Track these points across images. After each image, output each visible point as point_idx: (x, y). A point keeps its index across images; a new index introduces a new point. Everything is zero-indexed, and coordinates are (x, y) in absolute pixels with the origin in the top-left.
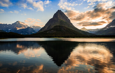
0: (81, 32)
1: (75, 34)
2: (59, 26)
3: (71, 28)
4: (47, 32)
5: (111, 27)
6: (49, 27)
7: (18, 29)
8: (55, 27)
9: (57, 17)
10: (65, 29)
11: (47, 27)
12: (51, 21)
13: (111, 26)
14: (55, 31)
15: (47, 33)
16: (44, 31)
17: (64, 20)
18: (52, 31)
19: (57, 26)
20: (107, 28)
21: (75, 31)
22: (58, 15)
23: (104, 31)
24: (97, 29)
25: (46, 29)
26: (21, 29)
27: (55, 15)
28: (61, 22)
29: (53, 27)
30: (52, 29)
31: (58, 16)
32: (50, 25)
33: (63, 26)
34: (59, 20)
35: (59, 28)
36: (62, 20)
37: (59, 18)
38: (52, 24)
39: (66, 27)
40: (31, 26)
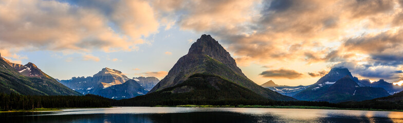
0: (261, 93)
1: (244, 96)
2: (204, 76)
3: (235, 82)
4: (172, 92)
5: (327, 85)
6: (178, 78)
7: (106, 86)
8: (191, 77)
9: (200, 52)
10: (219, 83)
11: (173, 78)
12: (183, 62)
13: (328, 83)
14: (191, 89)
15: (170, 93)
16: (165, 90)
17: (219, 61)
18: (183, 87)
19: (197, 75)
20: (320, 85)
21: (244, 89)
22: (202, 47)
23: (314, 91)
24: (301, 86)
25: (171, 82)
26: (113, 86)
27: (195, 48)
28: (211, 65)
29: (186, 77)
30: (184, 84)
31: (203, 51)
32: (182, 74)
33: (216, 75)
34: (204, 60)
35: (203, 79)
36: (213, 60)
37: (205, 55)
38: (186, 71)
39: (222, 79)
40: (134, 78)
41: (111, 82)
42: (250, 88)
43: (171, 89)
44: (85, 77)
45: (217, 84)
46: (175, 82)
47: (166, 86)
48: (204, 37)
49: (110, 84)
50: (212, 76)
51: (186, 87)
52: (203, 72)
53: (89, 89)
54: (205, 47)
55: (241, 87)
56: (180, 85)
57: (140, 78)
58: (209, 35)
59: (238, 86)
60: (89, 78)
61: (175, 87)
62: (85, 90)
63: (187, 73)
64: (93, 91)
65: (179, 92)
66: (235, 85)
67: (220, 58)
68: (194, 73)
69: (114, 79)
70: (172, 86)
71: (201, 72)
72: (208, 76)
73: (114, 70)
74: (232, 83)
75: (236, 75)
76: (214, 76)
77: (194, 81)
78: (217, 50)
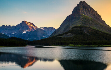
1: (106, 39)
2: (80, 27)
4: (62, 37)
6: (66, 28)
7: (24, 32)
8: (73, 28)
9: (79, 13)
10: (90, 31)
11: (63, 29)
12: (69, 19)
14: (73, 35)
15: (61, 37)
16: (58, 35)
17: (90, 17)
18: (68, 34)
21: (106, 34)
22: (80, 10)
25: (62, 31)
27: (76, 10)
28: (85, 20)
29: (71, 28)
30: (69, 32)
31: (81, 11)
32: (68, 26)
33: (88, 26)
34: (81, 17)
35: (80, 29)
36: (86, 17)
37: (82, 14)
38: (70, 24)
39: (92, 29)
40: (41, 28)
41: (27, 30)
43: (62, 35)
44: (11, 26)
45: (88, 32)
46: (64, 30)
47: (59, 33)
48: (81, 2)
49: (27, 31)
50: (85, 27)
51: (70, 34)
52: (80, 24)
53: (13, 33)
54: (81, 9)
55: (104, 33)
56: (67, 33)
57: (44, 28)
58: (84, 1)
59: (102, 32)
60: (13, 26)
61: (64, 34)
62: (10, 34)
63: (71, 25)
64: (16, 35)
65: (66, 37)
66: (100, 31)
67: (91, 15)
68: (75, 25)
69: (29, 28)
70: (63, 33)
71: (79, 25)
72: (83, 27)
73: (29, 22)
74: (98, 31)
75: (101, 25)
76: (86, 27)
77: (74, 31)
78: (89, 10)
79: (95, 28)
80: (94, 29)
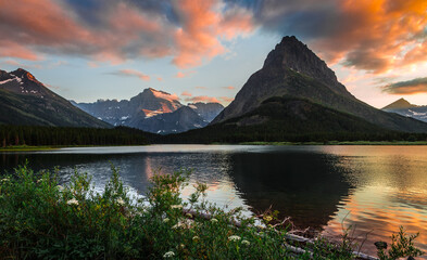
1: (346, 128)
2: (283, 100)
3: (335, 107)
4: (238, 124)
6: (248, 104)
7: (149, 116)
8: (264, 102)
9: (280, 64)
10: (306, 109)
11: (241, 105)
12: (256, 81)
14: (265, 120)
15: (236, 125)
16: (228, 121)
17: (309, 76)
18: (253, 117)
19: (274, 99)
21: (348, 116)
22: (282, 57)
25: (239, 111)
26: (159, 115)
27: (274, 58)
28: (296, 82)
29: (259, 102)
30: (254, 112)
31: (284, 62)
32: (254, 98)
34: (286, 77)
35: (281, 105)
36: (299, 74)
37: (288, 68)
38: (259, 93)
39: (311, 103)
40: (188, 104)
41: (157, 109)
42: (360, 115)
43: (236, 119)
44: (119, 101)
45: (302, 111)
46: (244, 109)
47: (231, 115)
49: (156, 112)
50: (295, 99)
51: (257, 116)
52: (284, 93)
53: (124, 118)
54: (287, 55)
55: (342, 114)
56: (250, 115)
57: (197, 104)
58: (294, 37)
59: (337, 112)
60: (124, 102)
61: (242, 117)
62: (117, 120)
63: (261, 96)
64: (130, 122)
65: (247, 125)
66: (332, 110)
67: (309, 71)
68: (271, 96)
69: (161, 105)
71: (281, 95)
73: (160, 92)
74: (326, 108)
75: (336, 96)
76: (299, 100)
77: (268, 108)
78: (305, 59)
79: (320, 102)
80: (316, 105)
